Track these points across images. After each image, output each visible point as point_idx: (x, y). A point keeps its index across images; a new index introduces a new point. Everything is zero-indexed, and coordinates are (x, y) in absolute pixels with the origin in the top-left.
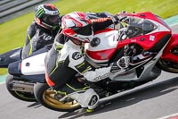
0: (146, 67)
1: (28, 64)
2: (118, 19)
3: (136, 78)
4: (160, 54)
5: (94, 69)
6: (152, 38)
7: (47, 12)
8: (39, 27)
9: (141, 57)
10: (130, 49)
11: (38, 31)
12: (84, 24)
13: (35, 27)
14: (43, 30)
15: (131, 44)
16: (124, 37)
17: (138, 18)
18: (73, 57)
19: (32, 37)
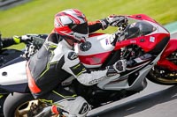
0: (141, 73)
1: (5, 74)
3: (127, 87)
6: (152, 40)
9: (138, 60)
10: (128, 52)
15: (128, 46)
18: (69, 57)
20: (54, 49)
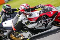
0: (49, 24)
2: (38, 7)
3: (45, 28)
4: (54, 19)
5: (31, 24)
7: (7, 7)
8: (4, 12)
9: (48, 20)
10: (44, 17)
11: (4, 14)
12: (28, 8)
13: (3, 13)
14: (6, 14)
15: (44, 15)
16: (42, 13)
17: (46, 6)
19: (2, 16)
20: (19, 17)
